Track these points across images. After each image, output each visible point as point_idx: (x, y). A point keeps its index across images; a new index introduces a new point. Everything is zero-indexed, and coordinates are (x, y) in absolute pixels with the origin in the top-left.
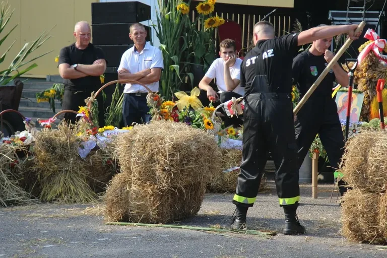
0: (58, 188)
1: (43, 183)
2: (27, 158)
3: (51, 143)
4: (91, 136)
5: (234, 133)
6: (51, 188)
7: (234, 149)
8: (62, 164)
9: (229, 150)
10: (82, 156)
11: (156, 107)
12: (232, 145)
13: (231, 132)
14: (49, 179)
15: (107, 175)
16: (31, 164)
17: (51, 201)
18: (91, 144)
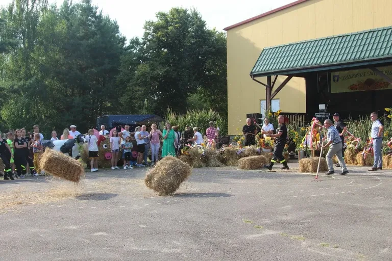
1: (227, 161)
2: (223, 155)
3: (229, 151)
4: (241, 149)
6: (229, 162)
8: (231, 156)
17: (228, 166)
18: (240, 151)
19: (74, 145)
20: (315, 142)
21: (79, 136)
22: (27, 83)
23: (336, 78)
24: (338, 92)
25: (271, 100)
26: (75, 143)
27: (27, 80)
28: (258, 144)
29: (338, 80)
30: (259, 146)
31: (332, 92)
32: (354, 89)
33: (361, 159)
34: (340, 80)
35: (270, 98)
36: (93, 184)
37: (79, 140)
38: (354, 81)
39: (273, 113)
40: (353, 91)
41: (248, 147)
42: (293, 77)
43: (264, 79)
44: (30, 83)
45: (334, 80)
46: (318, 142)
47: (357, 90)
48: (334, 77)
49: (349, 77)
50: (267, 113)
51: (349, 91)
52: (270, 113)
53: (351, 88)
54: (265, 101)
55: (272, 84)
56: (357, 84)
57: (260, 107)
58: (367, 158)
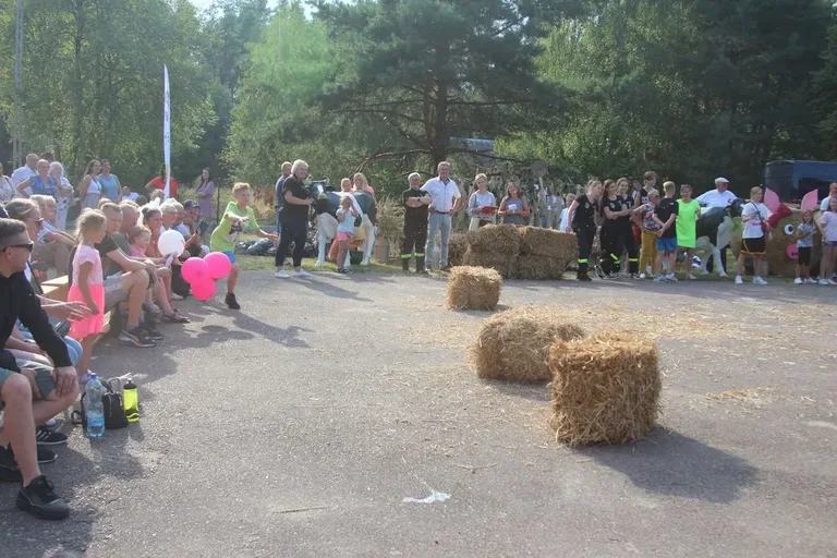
19: (722, 221)
21: (735, 202)
22: (622, 83)
26: (726, 218)
27: (619, 75)
36: (770, 309)
37: (734, 210)
44: (627, 82)
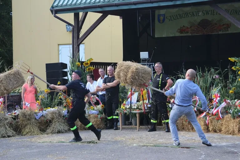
0: (27, 130)
1: (22, 129)
2: (17, 120)
3: (25, 114)
4: (41, 111)
5: (93, 108)
6: (25, 130)
7: (93, 114)
8: (29, 122)
9: (91, 115)
10: (37, 119)
11: (65, 100)
12: (92, 113)
13: (92, 108)
14: (24, 127)
15: (46, 125)
16: (18, 122)
17: (24, 135)
18: (40, 114)
20: (141, 102)
23: (162, 18)
24: (164, 36)
25: (79, 46)
28: (65, 104)
29: (164, 20)
30: (65, 107)
31: (156, 36)
32: (186, 33)
33: (203, 123)
34: (166, 20)
35: (77, 41)
38: (185, 22)
39: (82, 63)
40: (183, 35)
41: (50, 110)
42: (109, 16)
43: (70, 17)
45: (159, 21)
46: (145, 101)
47: (189, 34)
48: (159, 16)
49: (179, 17)
50: (73, 63)
51: (178, 34)
52: (78, 63)
53: (181, 31)
54: (71, 46)
55: (80, 23)
56: (189, 27)
57: (59, 54)
58: (212, 122)
